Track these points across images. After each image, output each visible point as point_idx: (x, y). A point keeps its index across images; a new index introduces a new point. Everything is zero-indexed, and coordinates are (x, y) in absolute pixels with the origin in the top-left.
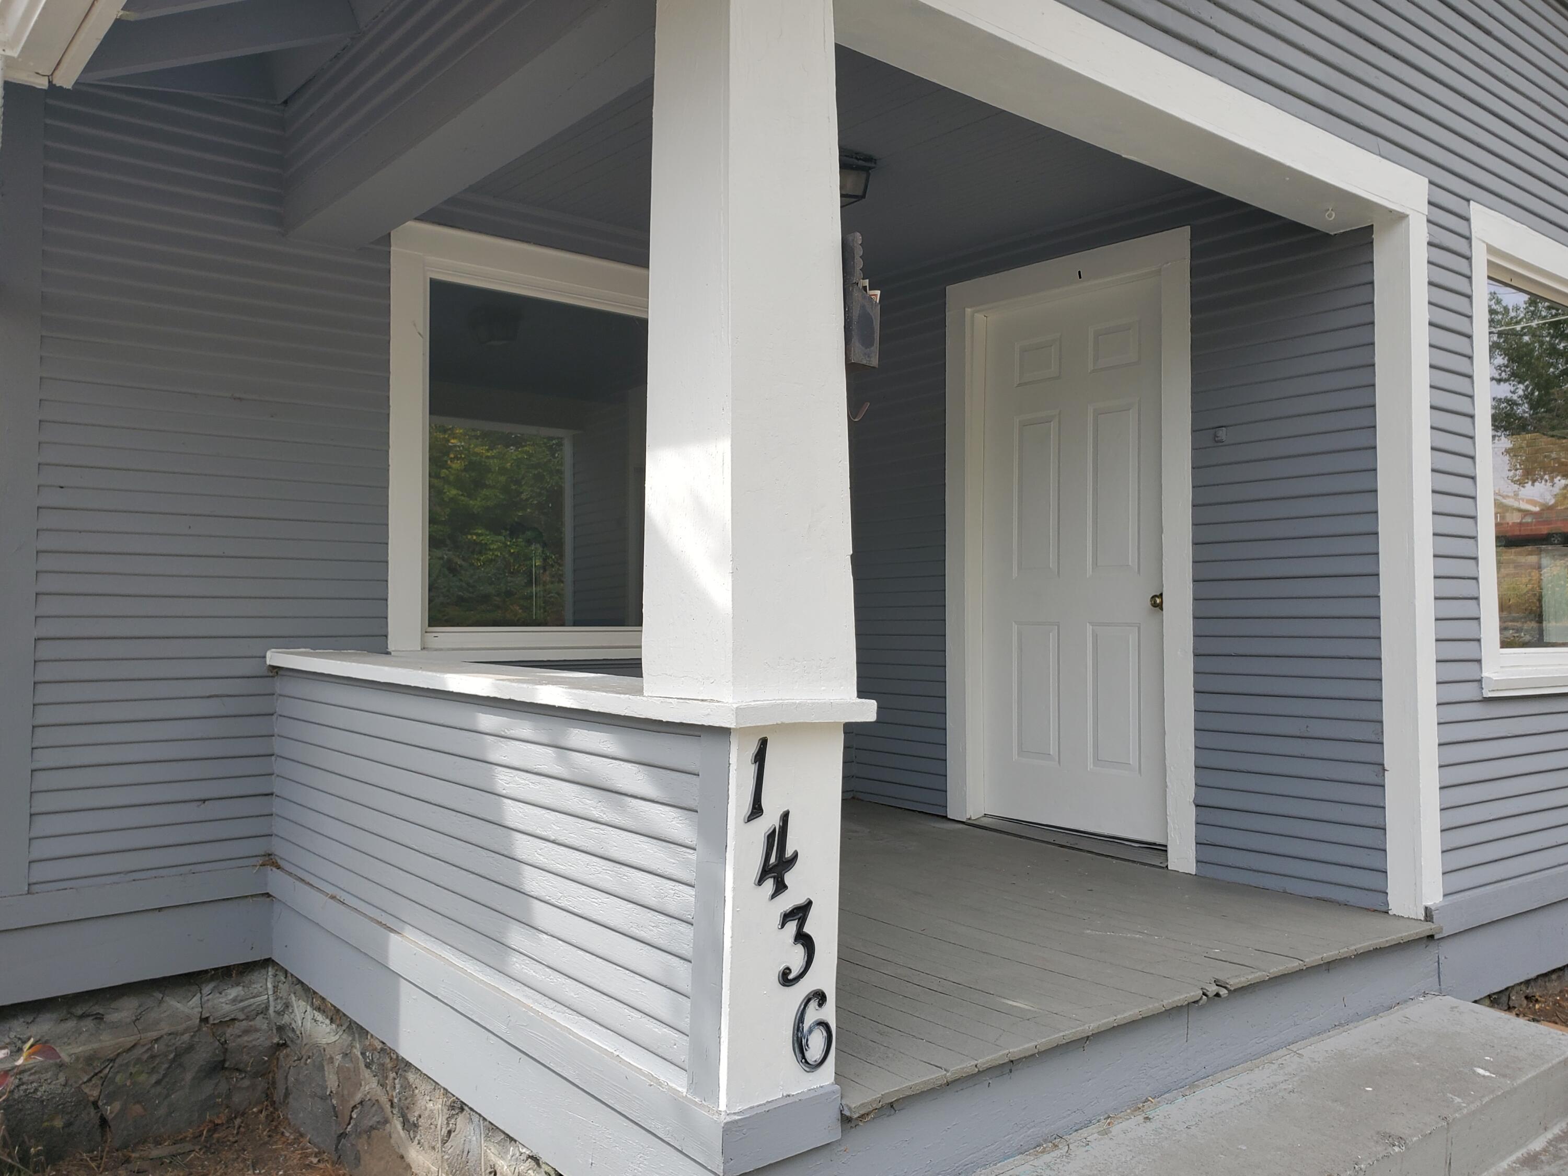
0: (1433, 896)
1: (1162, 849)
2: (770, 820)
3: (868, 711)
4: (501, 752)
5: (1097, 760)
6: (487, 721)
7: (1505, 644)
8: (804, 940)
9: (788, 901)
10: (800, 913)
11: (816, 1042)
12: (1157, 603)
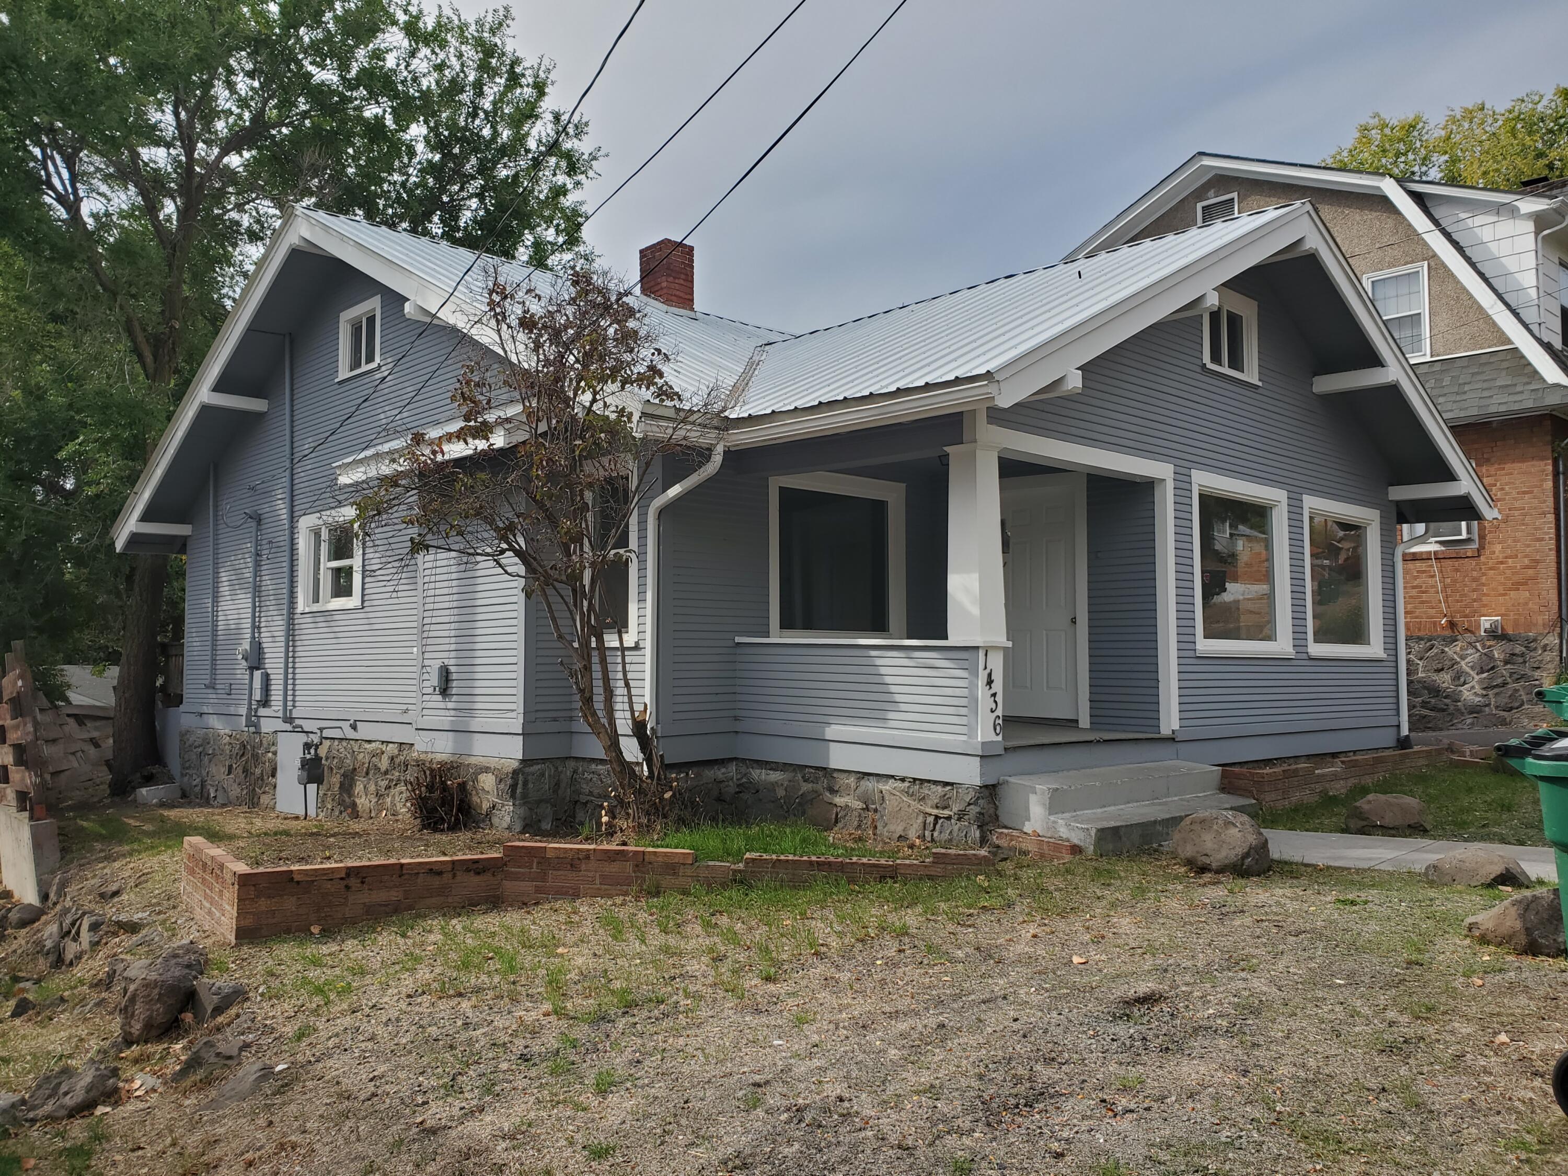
0: (1176, 726)
1: (1077, 721)
2: (988, 671)
3: (1010, 644)
4: (879, 662)
5: (1048, 687)
6: (873, 653)
7: (1205, 637)
8: (996, 702)
9: (992, 691)
10: (994, 695)
11: (998, 728)
12: (1074, 621)
